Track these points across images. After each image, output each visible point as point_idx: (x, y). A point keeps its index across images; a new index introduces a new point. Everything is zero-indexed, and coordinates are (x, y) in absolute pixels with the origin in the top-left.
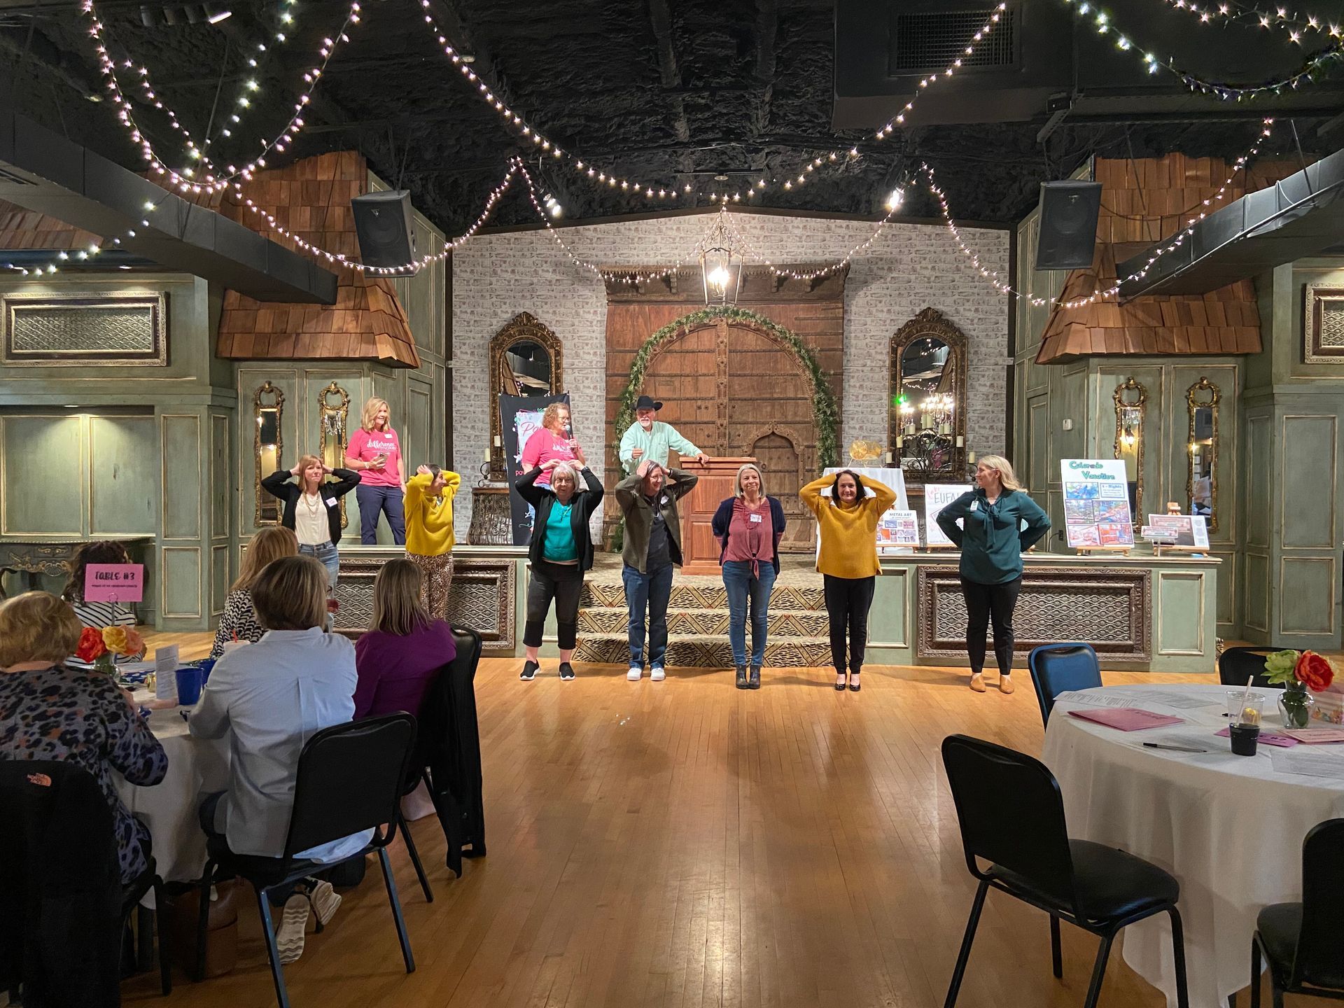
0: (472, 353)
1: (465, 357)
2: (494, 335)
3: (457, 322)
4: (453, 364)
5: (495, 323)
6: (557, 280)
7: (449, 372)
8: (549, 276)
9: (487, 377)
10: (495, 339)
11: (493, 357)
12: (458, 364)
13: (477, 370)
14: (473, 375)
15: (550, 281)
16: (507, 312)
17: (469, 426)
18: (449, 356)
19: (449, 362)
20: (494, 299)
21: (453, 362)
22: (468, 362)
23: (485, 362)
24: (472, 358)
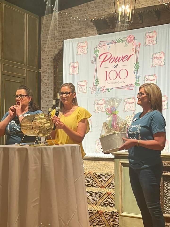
0: (48, 65)
1: (45, 67)
2: (55, 56)
3: (43, 52)
4: (41, 70)
5: (56, 51)
6: (79, 28)
7: (39, 74)
8: (77, 27)
9: (52, 74)
10: (55, 57)
11: (54, 66)
12: (43, 70)
13: (49, 72)
14: (48, 74)
15: (77, 29)
16: (60, 45)
17: (47, 96)
18: (40, 66)
19: (40, 69)
20: (56, 40)
21: (41, 69)
22: (46, 69)
23: (52, 68)
24: (48, 67)
